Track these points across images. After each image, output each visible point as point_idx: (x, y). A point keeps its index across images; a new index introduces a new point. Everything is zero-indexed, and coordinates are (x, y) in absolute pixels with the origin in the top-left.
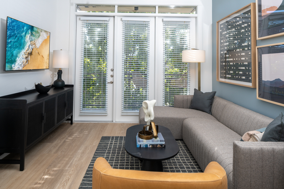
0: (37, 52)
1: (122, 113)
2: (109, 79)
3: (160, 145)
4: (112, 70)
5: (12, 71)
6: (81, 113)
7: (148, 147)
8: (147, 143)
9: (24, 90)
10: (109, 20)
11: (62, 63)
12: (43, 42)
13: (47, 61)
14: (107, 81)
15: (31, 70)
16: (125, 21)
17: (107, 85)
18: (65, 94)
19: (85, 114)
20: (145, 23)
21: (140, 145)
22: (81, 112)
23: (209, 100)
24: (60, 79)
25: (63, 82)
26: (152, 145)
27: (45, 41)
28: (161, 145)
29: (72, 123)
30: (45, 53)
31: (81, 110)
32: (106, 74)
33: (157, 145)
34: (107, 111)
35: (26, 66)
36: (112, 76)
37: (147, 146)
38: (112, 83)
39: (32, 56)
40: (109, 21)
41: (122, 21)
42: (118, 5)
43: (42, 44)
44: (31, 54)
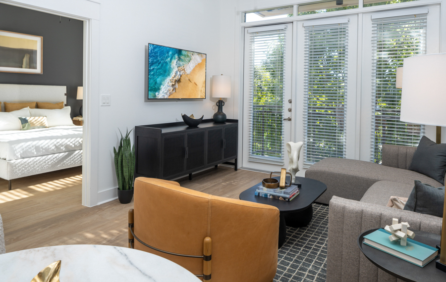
0: (188, 79)
1: (305, 164)
2: (286, 114)
3: (283, 197)
4: (290, 102)
5: (155, 99)
6: (250, 158)
7: (268, 197)
8: (267, 192)
9: (175, 121)
10: (285, 28)
11: (222, 91)
12: (196, 66)
13: (202, 90)
14: (283, 116)
15: (179, 99)
16: (308, 27)
17: (283, 122)
18: (221, 129)
19: (254, 159)
20: (339, 27)
21: (259, 193)
22: (250, 156)
23: (442, 157)
24: (220, 111)
25: (224, 115)
26: (273, 196)
27: (199, 66)
28: (285, 198)
29: (236, 169)
30: (199, 79)
31: (251, 154)
32: (282, 107)
33: (279, 197)
34: (283, 160)
35: (173, 95)
36: (290, 110)
37: (266, 195)
38: (290, 120)
39: (180, 83)
40: (285, 31)
41: (304, 27)
42: (298, 4)
43: (194, 70)
44: (179, 81)
